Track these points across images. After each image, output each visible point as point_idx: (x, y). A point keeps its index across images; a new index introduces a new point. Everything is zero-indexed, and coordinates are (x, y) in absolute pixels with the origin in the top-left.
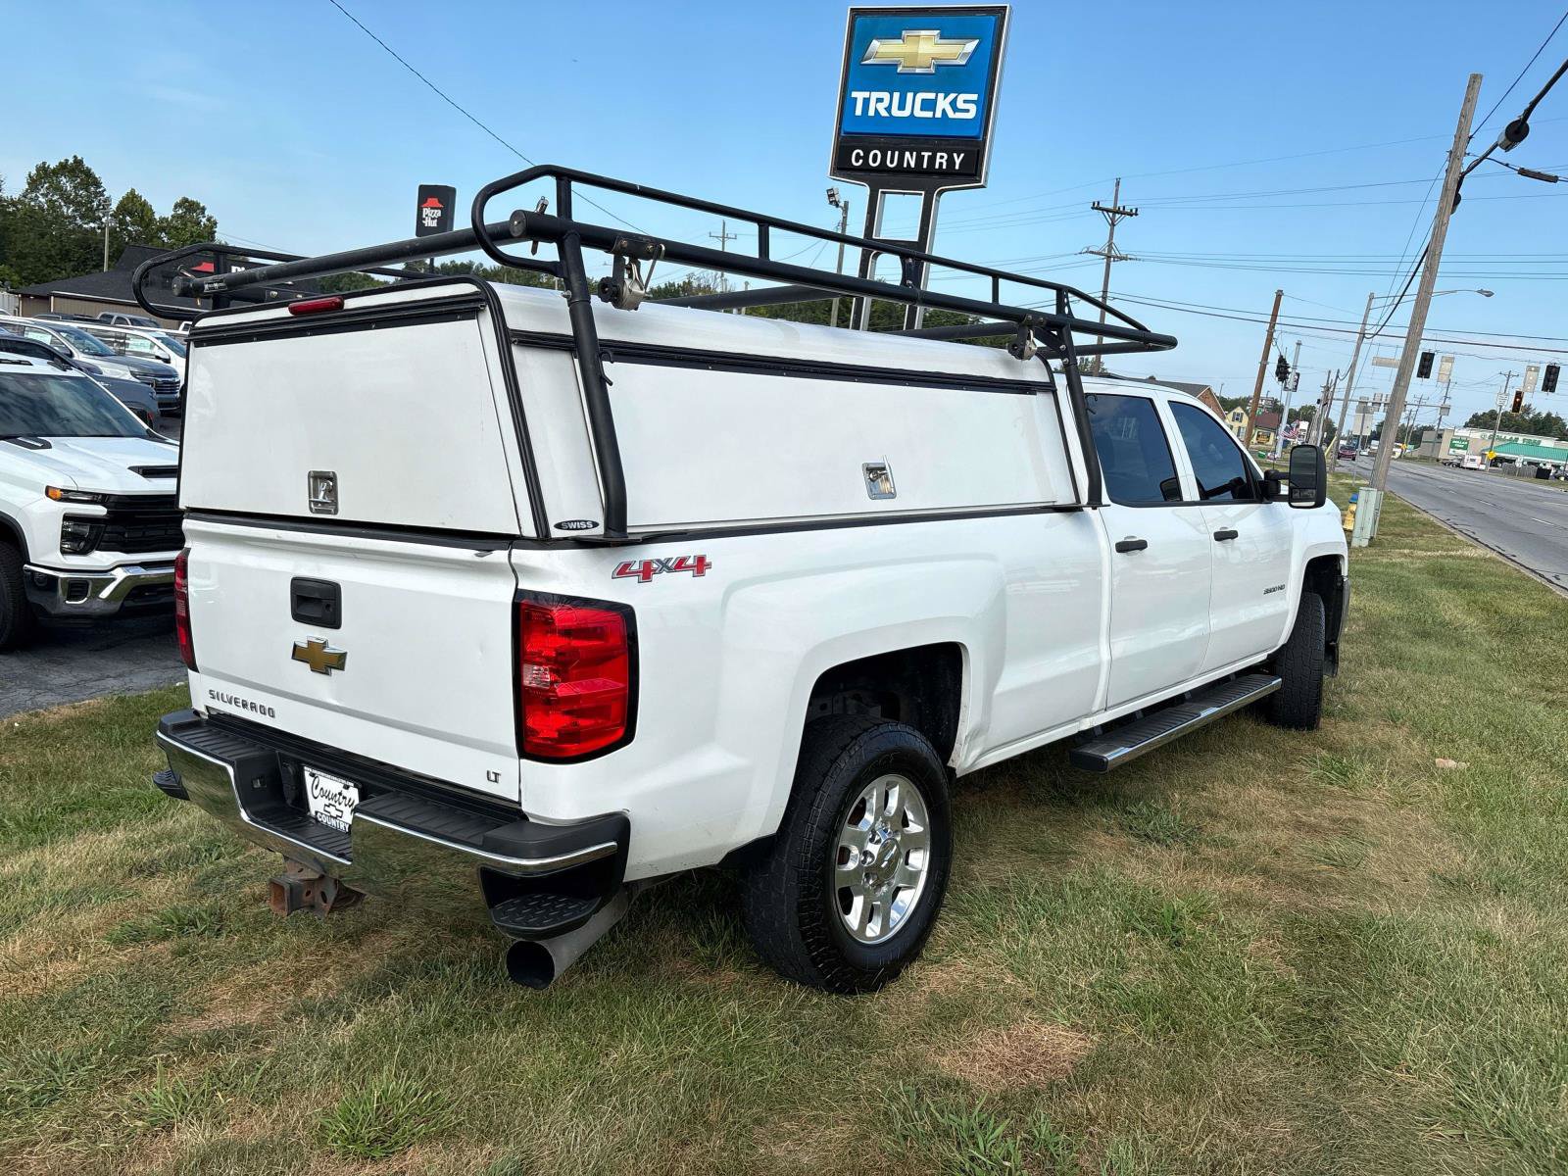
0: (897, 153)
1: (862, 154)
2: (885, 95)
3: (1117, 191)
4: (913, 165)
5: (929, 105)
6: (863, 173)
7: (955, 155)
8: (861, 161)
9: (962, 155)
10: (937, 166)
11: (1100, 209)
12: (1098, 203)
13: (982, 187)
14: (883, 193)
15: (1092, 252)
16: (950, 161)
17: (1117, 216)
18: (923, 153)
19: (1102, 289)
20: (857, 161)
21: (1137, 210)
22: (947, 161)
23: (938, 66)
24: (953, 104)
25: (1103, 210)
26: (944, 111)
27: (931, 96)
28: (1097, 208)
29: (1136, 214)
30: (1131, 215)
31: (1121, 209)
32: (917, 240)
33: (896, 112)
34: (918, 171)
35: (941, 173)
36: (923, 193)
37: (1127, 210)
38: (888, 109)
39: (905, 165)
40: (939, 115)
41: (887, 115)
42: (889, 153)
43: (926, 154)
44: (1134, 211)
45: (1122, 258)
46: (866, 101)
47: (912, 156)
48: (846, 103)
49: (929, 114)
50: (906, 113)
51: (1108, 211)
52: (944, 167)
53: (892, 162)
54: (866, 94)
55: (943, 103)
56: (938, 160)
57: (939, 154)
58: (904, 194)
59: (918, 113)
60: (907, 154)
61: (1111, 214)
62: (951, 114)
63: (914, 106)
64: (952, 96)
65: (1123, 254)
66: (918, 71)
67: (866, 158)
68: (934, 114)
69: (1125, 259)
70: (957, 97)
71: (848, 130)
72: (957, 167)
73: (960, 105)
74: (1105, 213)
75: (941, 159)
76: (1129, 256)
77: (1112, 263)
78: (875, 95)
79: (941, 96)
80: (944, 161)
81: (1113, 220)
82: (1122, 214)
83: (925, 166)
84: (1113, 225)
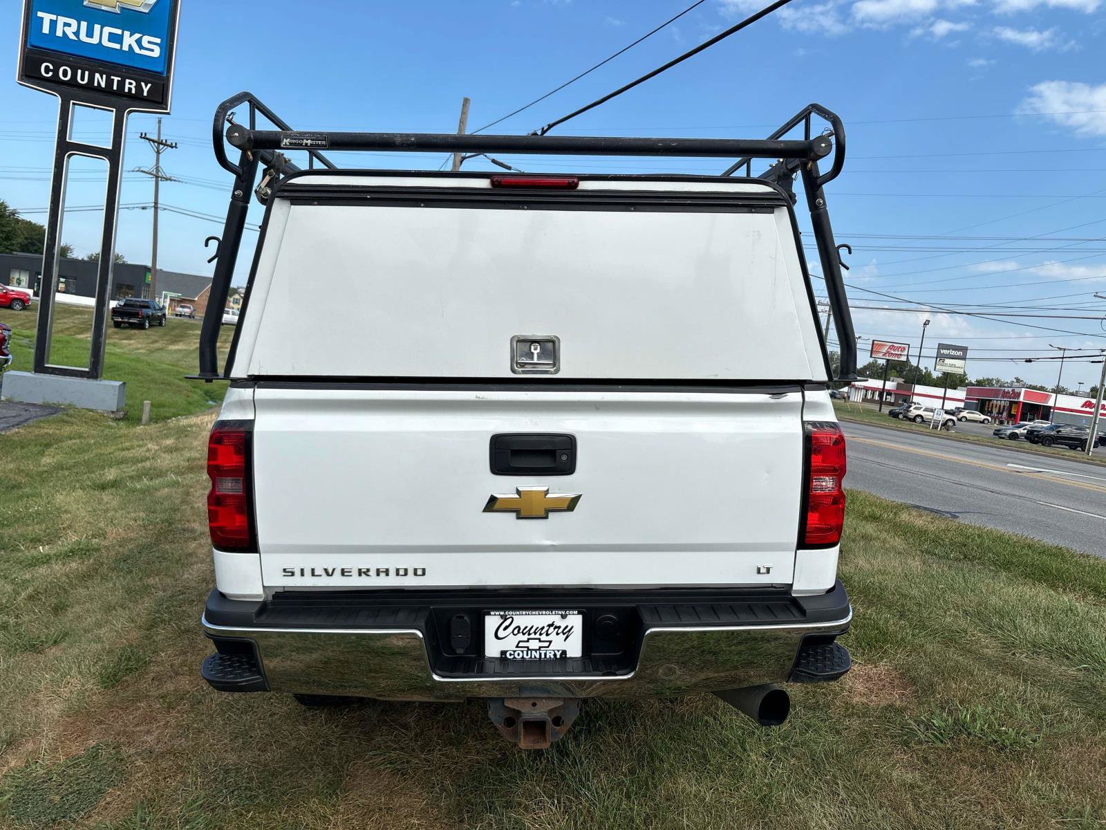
0: (87, 73)
1: (51, 67)
2: (74, 22)
3: (159, 127)
4: (103, 85)
5: (117, 39)
6: (53, 84)
7: (143, 84)
8: (51, 74)
9: (149, 85)
10: (126, 90)
11: (147, 139)
12: (146, 134)
13: (168, 114)
14: (73, 104)
15: (144, 172)
16: (139, 88)
17: (161, 146)
18: (112, 77)
19: (153, 201)
20: (47, 72)
21: (176, 144)
22: (135, 87)
23: (122, 9)
24: (139, 42)
25: (149, 140)
26: (130, 46)
27: (119, 32)
28: (144, 138)
29: (176, 148)
30: (172, 147)
31: (164, 142)
32: (110, 148)
33: (83, 37)
34: (108, 90)
35: (129, 94)
36: (114, 110)
37: (169, 143)
38: (77, 33)
39: (96, 84)
40: (125, 48)
41: (75, 38)
42: (79, 71)
43: (116, 79)
44: (174, 145)
45: (167, 179)
46: (53, 24)
47: (102, 78)
48: (31, 22)
49: (117, 46)
50: (95, 40)
51: (154, 141)
52: (133, 92)
53: (83, 79)
54: (54, 17)
55: (129, 40)
56: (127, 86)
57: (127, 81)
58: (94, 108)
59: (106, 43)
60: (97, 75)
61: (156, 144)
62: (137, 50)
63: (101, 36)
64: (137, 36)
65: (168, 176)
66: (103, 8)
67: (56, 71)
68: (121, 47)
69: (170, 179)
70: (142, 37)
71: (35, 44)
72: (145, 94)
73: (145, 44)
74: (151, 142)
75: (130, 85)
76: (173, 178)
77: (160, 182)
78: (62, 20)
79: (127, 34)
80: (133, 87)
81: (158, 148)
82: (165, 145)
83: (115, 88)
84: (158, 153)
